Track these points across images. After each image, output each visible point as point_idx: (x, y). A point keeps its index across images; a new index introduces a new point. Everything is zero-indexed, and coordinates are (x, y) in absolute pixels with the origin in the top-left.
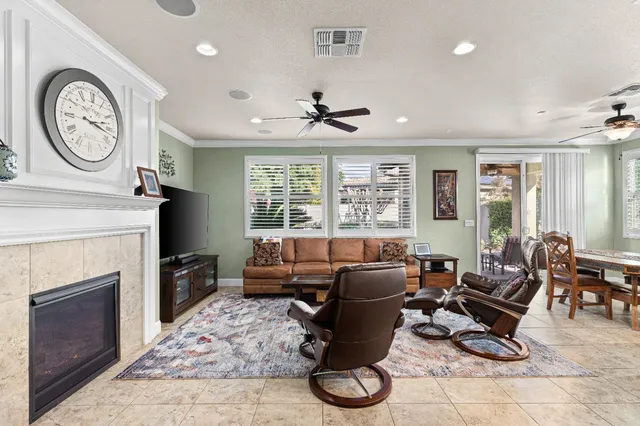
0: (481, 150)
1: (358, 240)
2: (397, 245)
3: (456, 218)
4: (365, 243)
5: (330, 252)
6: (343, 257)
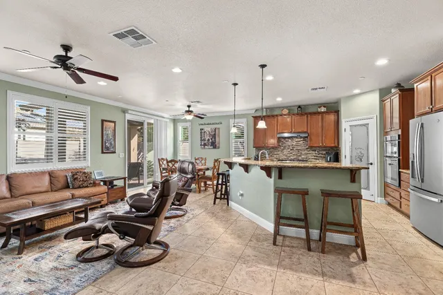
0: (130, 112)
1: (43, 173)
2: (85, 173)
3: (115, 152)
4: (51, 174)
5: (10, 188)
6: (29, 189)
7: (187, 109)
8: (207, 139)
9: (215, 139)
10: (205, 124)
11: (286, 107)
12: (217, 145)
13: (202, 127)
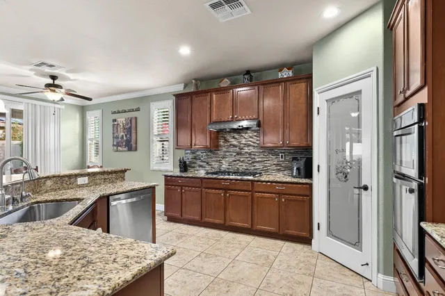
7: (51, 81)
8: (120, 136)
9: (131, 135)
10: (119, 112)
11: (228, 76)
12: (134, 146)
13: (115, 116)
